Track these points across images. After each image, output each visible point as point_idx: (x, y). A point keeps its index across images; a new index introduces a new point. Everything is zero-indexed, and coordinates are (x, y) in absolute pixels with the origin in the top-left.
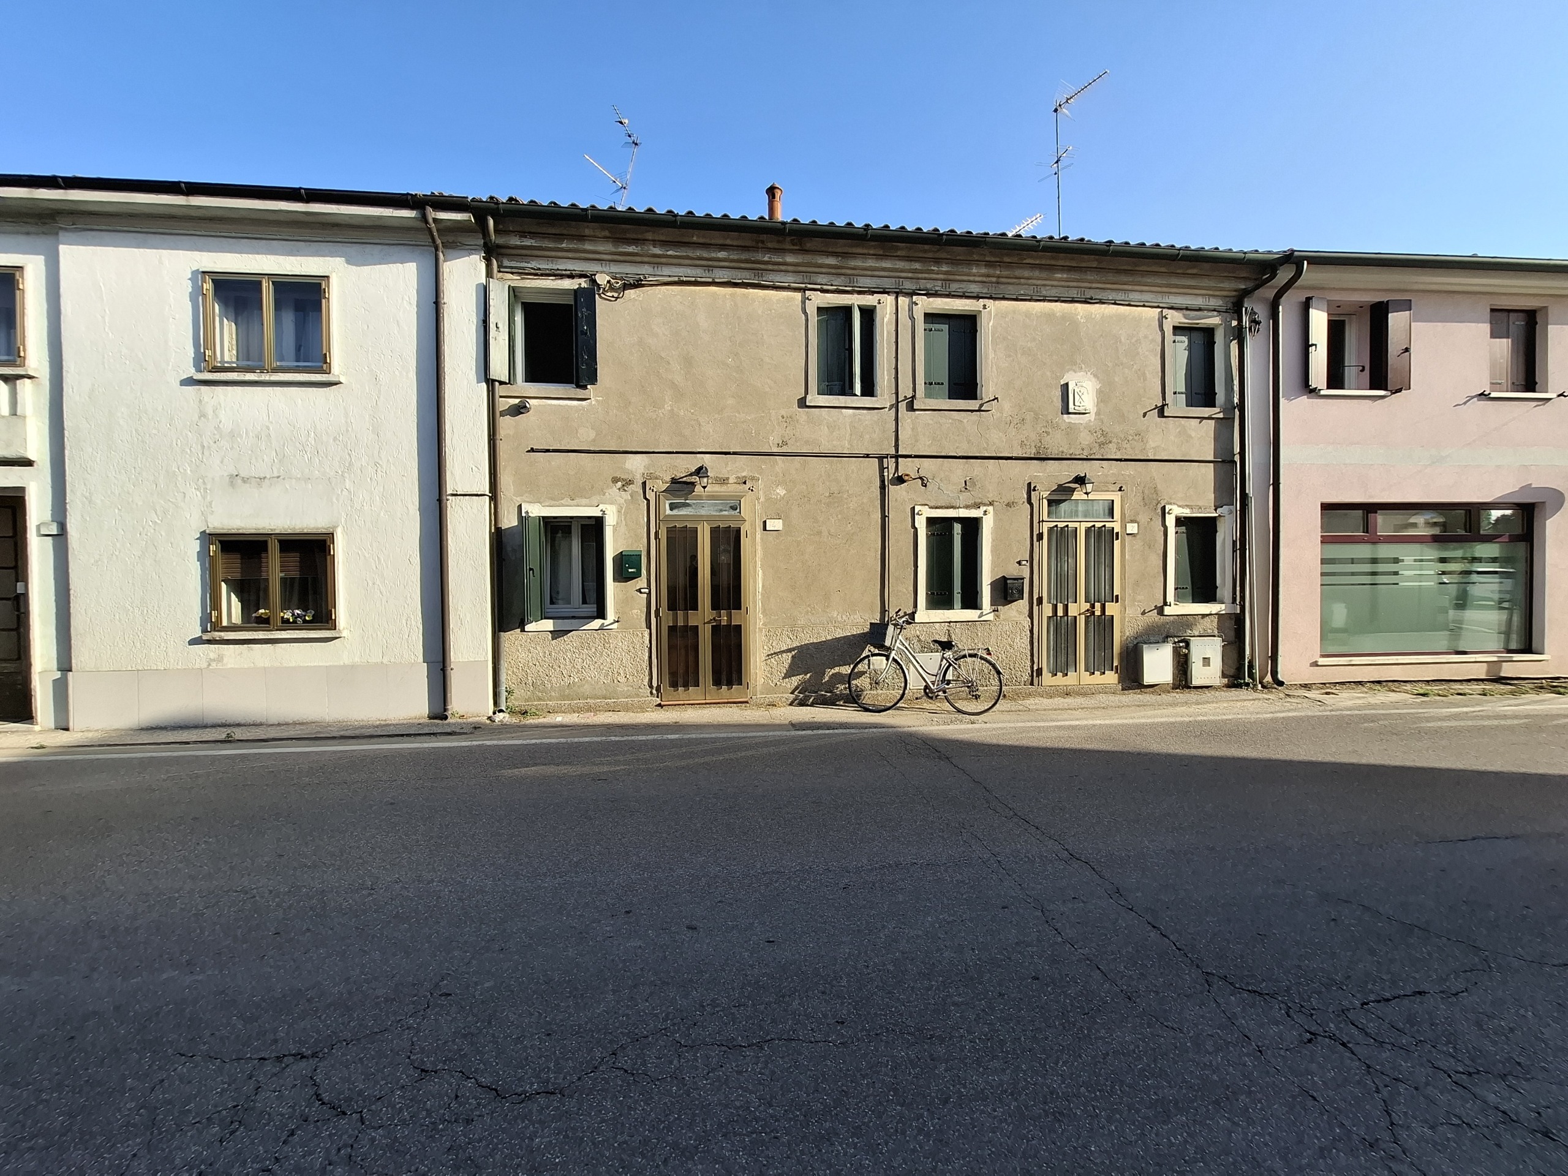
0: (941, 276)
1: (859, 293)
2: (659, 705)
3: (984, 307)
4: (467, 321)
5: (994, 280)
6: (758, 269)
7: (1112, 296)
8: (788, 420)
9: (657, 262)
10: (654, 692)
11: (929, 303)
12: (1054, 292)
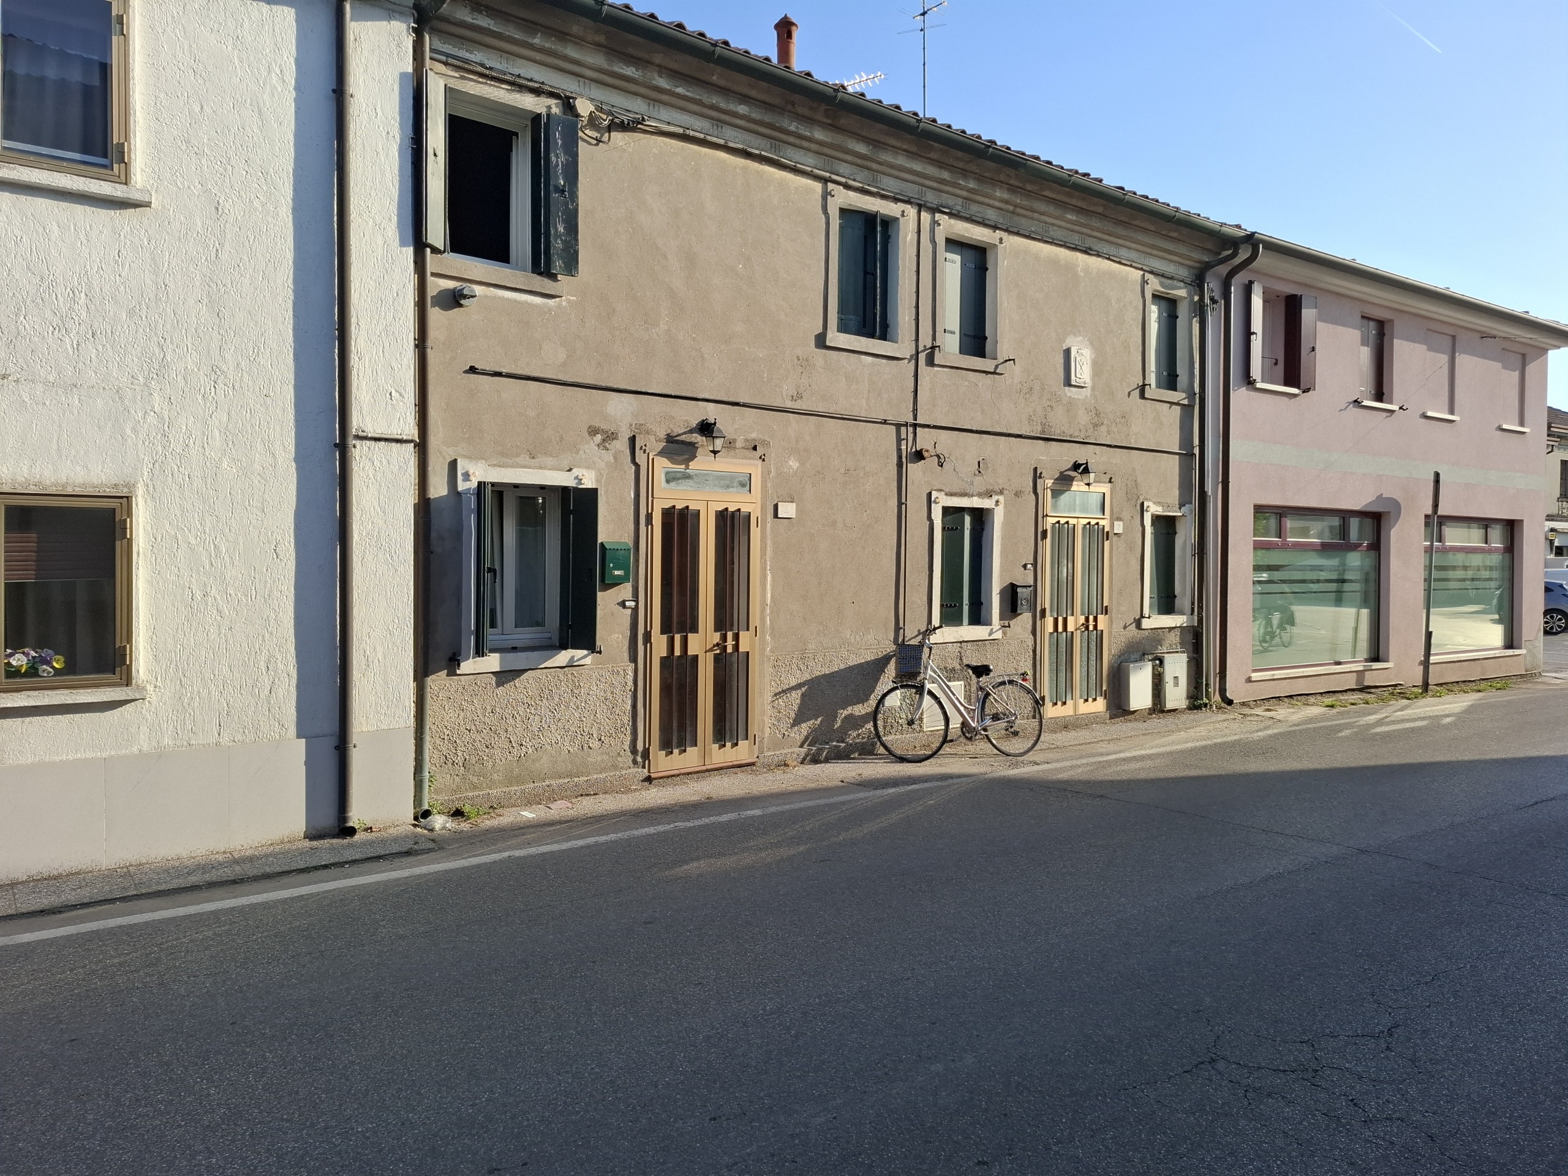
0: (964, 193)
1: (884, 197)
2: (649, 779)
3: (1001, 240)
4: (384, 134)
5: (1011, 208)
6: (778, 137)
7: (1105, 249)
8: (804, 363)
9: (655, 97)
10: (639, 759)
11: (951, 226)
12: (1059, 234)
